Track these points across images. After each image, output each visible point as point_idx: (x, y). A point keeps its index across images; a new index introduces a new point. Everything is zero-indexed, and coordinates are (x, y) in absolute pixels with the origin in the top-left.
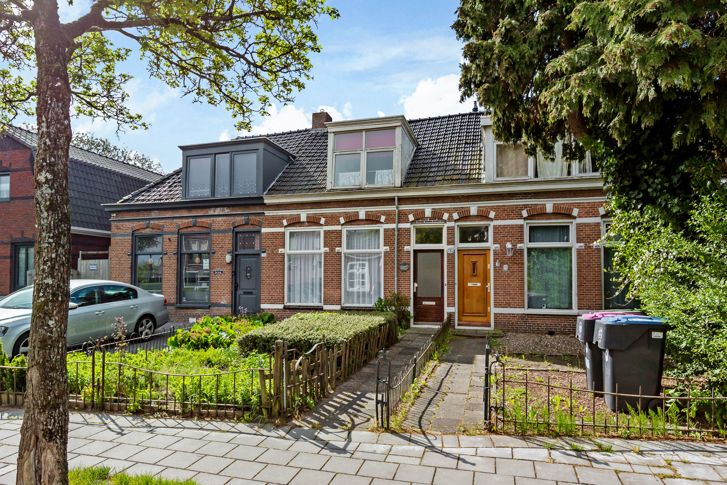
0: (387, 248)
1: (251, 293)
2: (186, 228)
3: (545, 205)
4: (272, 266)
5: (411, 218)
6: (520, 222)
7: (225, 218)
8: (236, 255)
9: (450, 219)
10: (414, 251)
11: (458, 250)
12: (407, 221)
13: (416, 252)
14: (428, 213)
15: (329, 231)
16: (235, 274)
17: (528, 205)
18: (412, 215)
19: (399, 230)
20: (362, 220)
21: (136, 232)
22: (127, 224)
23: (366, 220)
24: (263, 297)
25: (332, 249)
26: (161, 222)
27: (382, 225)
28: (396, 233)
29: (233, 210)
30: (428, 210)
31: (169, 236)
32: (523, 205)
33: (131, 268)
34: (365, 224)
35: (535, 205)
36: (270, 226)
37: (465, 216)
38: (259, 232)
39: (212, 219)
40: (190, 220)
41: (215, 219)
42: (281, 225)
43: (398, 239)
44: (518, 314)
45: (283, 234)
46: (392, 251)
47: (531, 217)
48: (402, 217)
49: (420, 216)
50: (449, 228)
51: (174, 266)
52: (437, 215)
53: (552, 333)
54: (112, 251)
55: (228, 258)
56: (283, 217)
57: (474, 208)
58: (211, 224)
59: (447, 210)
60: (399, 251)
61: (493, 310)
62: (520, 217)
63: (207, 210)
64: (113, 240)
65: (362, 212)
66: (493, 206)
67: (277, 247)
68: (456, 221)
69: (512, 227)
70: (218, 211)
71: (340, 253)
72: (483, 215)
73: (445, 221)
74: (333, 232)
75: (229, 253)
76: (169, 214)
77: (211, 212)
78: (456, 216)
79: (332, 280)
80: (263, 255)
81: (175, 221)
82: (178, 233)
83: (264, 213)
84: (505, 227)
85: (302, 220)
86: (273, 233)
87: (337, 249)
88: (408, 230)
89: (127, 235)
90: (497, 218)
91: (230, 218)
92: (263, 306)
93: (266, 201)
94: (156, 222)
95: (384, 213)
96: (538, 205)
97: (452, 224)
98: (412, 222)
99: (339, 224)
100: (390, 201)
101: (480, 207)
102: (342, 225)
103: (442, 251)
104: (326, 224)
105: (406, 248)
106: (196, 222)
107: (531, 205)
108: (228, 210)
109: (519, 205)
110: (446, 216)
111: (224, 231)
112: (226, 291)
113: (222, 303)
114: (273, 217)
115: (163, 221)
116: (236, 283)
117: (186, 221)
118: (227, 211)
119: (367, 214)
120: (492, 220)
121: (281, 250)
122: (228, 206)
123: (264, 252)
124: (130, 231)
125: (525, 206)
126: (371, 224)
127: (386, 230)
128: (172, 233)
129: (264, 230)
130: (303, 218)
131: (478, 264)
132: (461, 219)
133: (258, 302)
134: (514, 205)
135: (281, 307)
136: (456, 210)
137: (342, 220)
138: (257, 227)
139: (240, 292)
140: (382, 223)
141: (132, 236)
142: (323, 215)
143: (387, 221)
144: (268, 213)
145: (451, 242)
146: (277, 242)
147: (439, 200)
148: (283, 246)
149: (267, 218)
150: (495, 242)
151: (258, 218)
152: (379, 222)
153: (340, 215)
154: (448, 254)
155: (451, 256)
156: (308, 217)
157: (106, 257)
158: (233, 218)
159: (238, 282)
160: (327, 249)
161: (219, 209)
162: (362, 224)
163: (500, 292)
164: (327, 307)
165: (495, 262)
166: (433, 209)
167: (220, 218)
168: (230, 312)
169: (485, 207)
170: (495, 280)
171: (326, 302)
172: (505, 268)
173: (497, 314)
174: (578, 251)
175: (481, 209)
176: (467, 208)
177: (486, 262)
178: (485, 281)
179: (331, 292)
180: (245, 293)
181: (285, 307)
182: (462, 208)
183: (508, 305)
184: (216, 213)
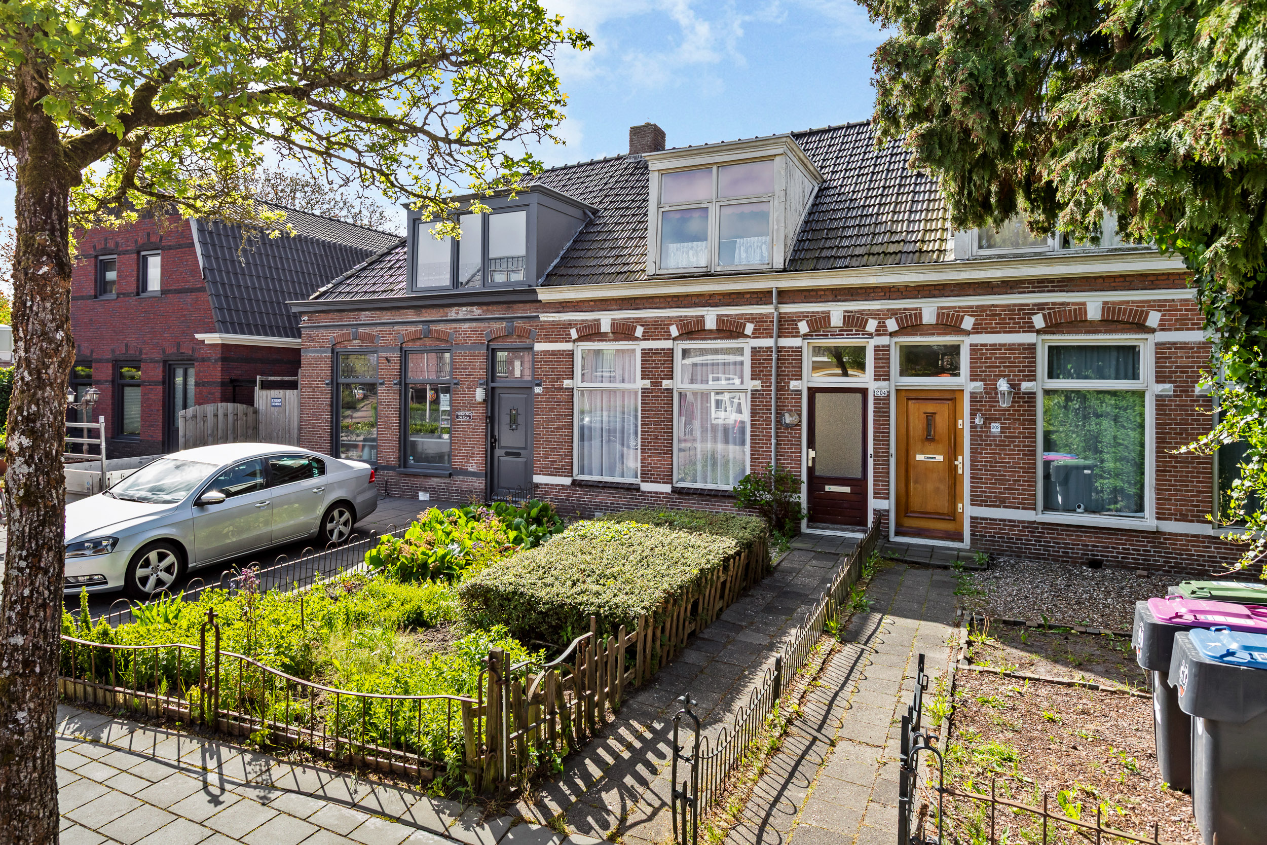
0: (758, 383)
1: (518, 455)
2: (413, 340)
3: (1084, 304)
4: (552, 409)
5: (803, 327)
6: (1030, 338)
7: (475, 324)
8: (493, 388)
9: (881, 330)
10: (809, 389)
11: (897, 391)
12: (796, 335)
13: (813, 392)
14: (836, 320)
15: (650, 350)
16: (491, 419)
17: (1047, 304)
18: (804, 322)
19: (779, 350)
20: (711, 331)
21: (338, 346)
22: (324, 332)
23: (718, 331)
24: (537, 463)
25: (656, 383)
26: (374, 331)
27: (748, 340)
28: (774, 356)
29: (488, 310)
30: (836, 312)
31: (387, 354)
32: (1034, 305)
33: (331, 406)
34: (715, 339)
35: (1062, 303)
36: (548, 339)
37: (911, 325)
38: (530, 349)
39: (454, 325)
40: (420, 327)
41: (457, 325)
42: (567, 338)
43: (778, 367)
44: (1024, 522)
45: (571, 353)
46: (766, 388)
47: (1052, 327)
48: (786, 326)
49: (819, 324)
50: (877, 349)
51: (396, 404)
52: (854, 322)
53: (1096, 564)
54: (303, 376)
55: (480, 394)
56: (570, 324)
57: (929, 310)
58: (451, 335)
59: (874, 314)
60: (779, 389)
61: (968, 510)
62: (1030, 329)
63: (447, 310)
64: (305, 357)
65: (711, 317)
66: (971, 307)
67: (560, 377)
68: (891, 335)
69: (1011, 347)
70: (464, 312)
71: (670, 391)
72: (948, 324)
73: (871, 335)
74: (657, 352)
75: (481, 385)
76: (386, 317)
77: (452, 314)
78: (892, 325)
79: (656, 438)
80: (538, 390)
81: (396, 328)
82: (401, 348)
83: (538, 317)
84: (995, 347)
85: (603, 330)
86: (553, 353)
87: (666, 383)
88: (798, 351)
89: (325, 352)
90: (977, 330)
91: (483, 325)
92: (538, 479)
93: (540, 297)
94: (367, 330)
95: (752, 318)
96: (1068, 304)
97: (884, 340)
98: (805, 337)
99: (668, 337)
100: (762, 297)
101: (942, 308)
102: (674, 339)
103: (864, 392)
104: (645, 337)
105: (794, 385)
106: (429, 331)
107: (1053, 304)
108: (479, 312)
109: (1028, 305)
110: (872, 325)
111: (473, 347)
112: (476, 451)
113: (470, 469)
114: (554, 324)
115: (379, 328)
116: (493, 436)
117: (412, 329)
118: (477, 312)
119: (720, 320)
120: (967, 333)
121: (567, 383)
122: (479, 304)
123: (539, 385)
124: (329, 345)
125: (1040, 307)
126: (728, 338)
127: (755, 351)
128: (392, 349)
129: (539, 347)
130: (606, 327)
131: (937, 417)
132: (903, 330)
133: (529, 471)
134: (1015, 305)
135: (567, 481)
136: (892, 313)
137: (674, 331)
138: (528, 341)
139: (498, 452)
140: (747, 336)
141: (333, 352)
142: (639, 321)
143: (756, 334)
144: (544, 317)
145: (882, 374)
146: (561, 368)
147: (858, 294)
148: (572, 376)
149: (543, 326)
150: (974, 377)
151: (527, 326)
152: (743, 335)
153: (670, 321)
154: (876, 399)
155: (882, 402)
156: (613, 325)
157: (293, 386)
158: (487, 324)
159: (496, 433)
160: (647, 383)
161: (464, 309)
162: (710, 339)
163: (984, 475)
164: (646, 487)
165: (973, 415)
166: (846, 311)
167: (466, 326)
168: (483, 486)
169: (955, 307)
170: (973, 451)
171: (646, 477)
172: (996, 428)
173: (977, 518)
174: (1160, 401)
175: (945, 311)
176: (916, 309)
177: (954, 416)
178: (953, 451)
179: (654, 460)
180: (507, 454)
181: (574, 483)
182: (905, 309)
183: (1001, 502)
184: (460, 317)
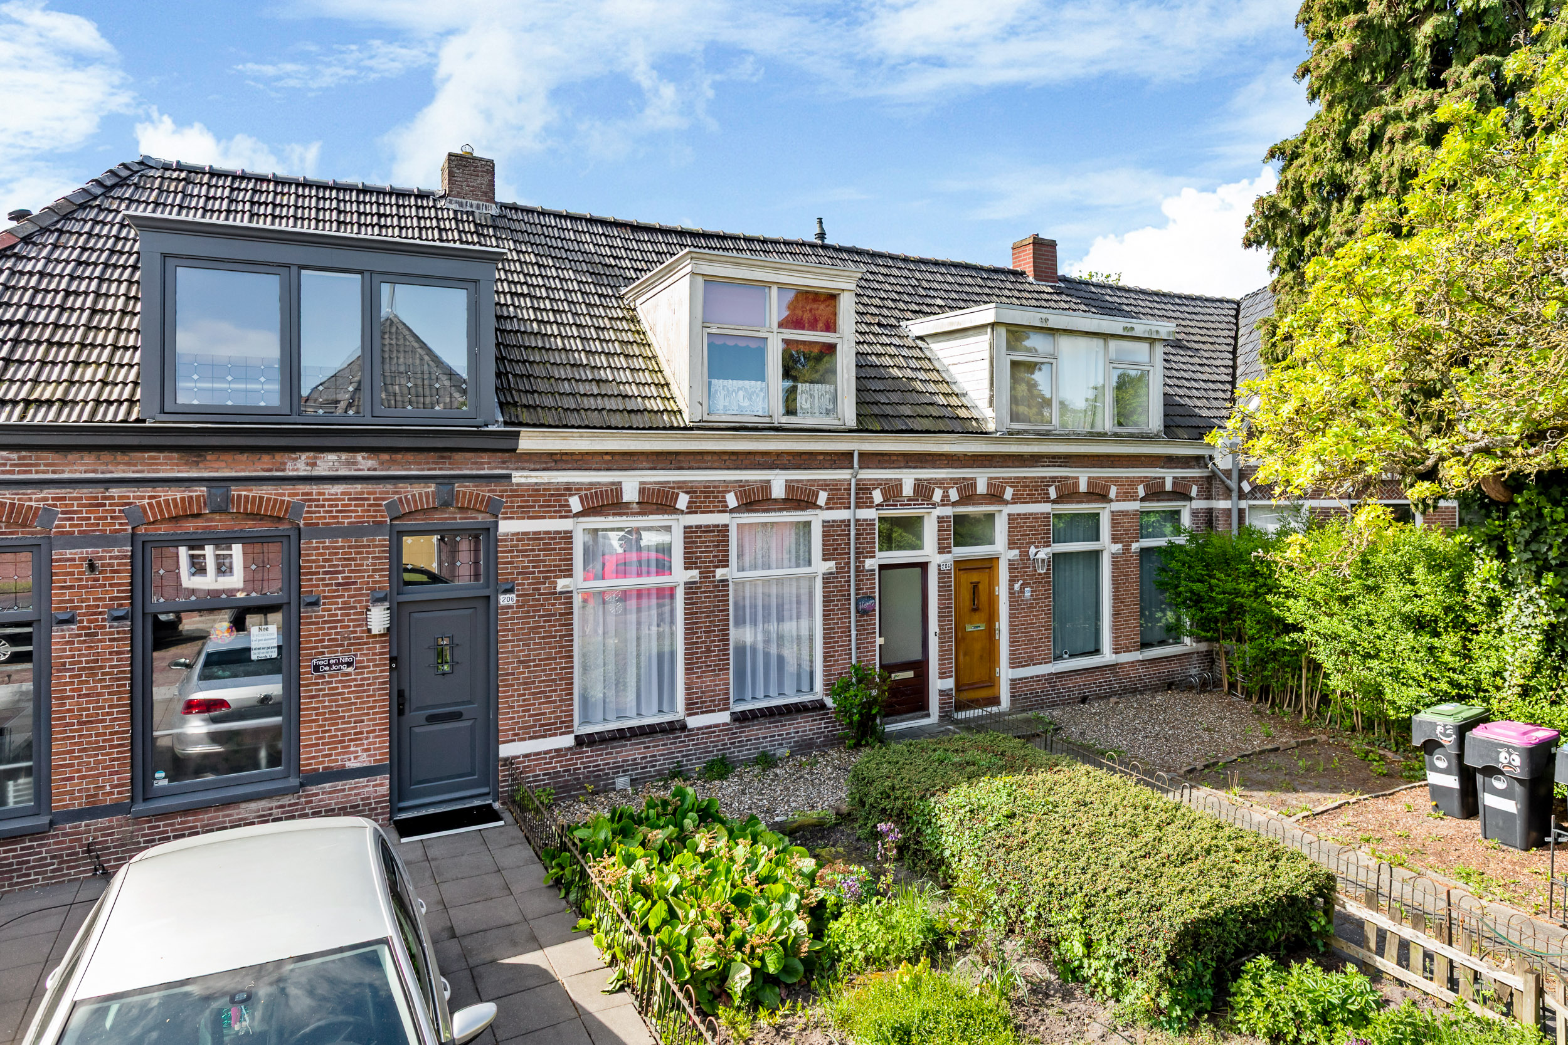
0: (832, 564)
1: (457, 716)
2: (178, 519)
3: (1078, 478)
5: (877, 496)
6: (1047, 508)
7: (359, 487)
9: (944, 500)
10: (881, 567)
11: (954, 562)
12: (871, 505)
13: (883, 569)
14: (907, 488)
15: (697, 527)
16: (397, 662)
17: (1056, 477)
18: (878, 491)
19: (857, 523)
20: (777, 500)
23: (785, 500)
24: (506, 724)
25: (707, 574)
26: (35, 499)
27: (820, 512)
28: (853, 531)
29: (393, 462)
30: (908, 479)
31: (88, 552)
32: (1051, 478)
34: (780, 510)
35: (1066, 477)
36: (525, 512)
37: (968, 495)
38: (491, 531)
39: (305, 488)
40: (199, 491)
41: (314, 489)
42: (565, 512)
43: (856, 544)
44: (1044, 676)
45: (566, 536)
46: (843, 570)
47: (1060, 498)
48: (862, 495)
49: (892, 494)
50: (941, 520)
51: (118, 665)
52: (923, 491)
53: (1084, 700)
55: (378, 619)
56: (569, 489)
57: (982, 481)
58: (294, 509)
59: (940, 483)
60: (857, 568)
61: (1006, 673)
62: (1047, 499)
63: (279, 457)
65: (778, 482)
66: (1010, 478)
67: (550, 575)
68: (954, 504)
69: (1036, 516)
70: (328, 463)
71: (724, 583)
72: (995, 496)
73: (936, 505)
74: (707, 529)
75: (377, 601)
76: (79, 467)
77: (298, 465)
78: (954, 495)
80: (505, 600)
81: (115, 492)
82: (133, 538)
83: (509, 477)
84: (1026, 517)
85: (625, 498)
86: (537, 536)
87: (720, 573)
88: (871, 524)
90: (1015, 500)
91: (379, 488)
92: (506, 750)
93: (524, 444)
95: (825, 485)
96: (1069, 478)
97: (946, 511)
98: (878, 507)
99: (724, 509)
100: (843, 459)
101: (992, 478)
102: (732, 511)
103: (924, 566)
104: (692, 509)
105: (868, 563)
106: (228, 499)
107: (1061, 477)
108: (370, 463)
109: (1046, 478)
110: (938, 495)
111: (356, 530)
112: (366, 725)
113: (352, 764)
114: (537, 490)
115: (49, 493)
116: (400, 692)
117: (177, 494)
118: (365, 464)
119: (789, 486)
120: (1007, 503)
121: (562, 584)
122: (375, 451)
123: (510, 591)
125: (1054, 479)
126: (795, 509)
127: (827, 525)
128: (107, 540)
129: (506, 527)
130: (630, 494)
131: (980, 586)
132: (960, 502)
133: (492, 739)
134: (1039, 478)
135: (565, 742)
136: (955, 482)
137: (732, 500)
138: (480, 517)
139: (415, 718)
140: (820, 507)
142: (683, 486)
143: (830, 505)
144: (520, 477)
145: (943, 549)
146: (552, 560)
147: (926, 461)
148: (568, 573)
149: (517, 492)
150: (1010, 545)
151: (485, 491)
152: (814, 505)
153: (726, 487)
154: (941, 573)
155: (944, 576)
156: (642, 491)
158: (389, 487)
159: (409, 688)
160: (694, 574)
161: (332, 457)
162: (774, 510)
163: (1021, 638)
164: (693, 722)
165: (1012, 582)
166: (916, 479)
167: (338, 489)
168: (385, 790)
169: (999, 478)
170: (1012, 617)
171: (693, 707)
172: (1028, 592)
173: (1015, 680)
174: (1115, 557)
175: (993, 482)
176: (972, 479)
177: (993, 582)
178: (992, 618)
179: (706, 682)
180: (432, 719)
181: (580, 741)
182: (964, 479)
183: (1031, 661)
184: (322, 470)
